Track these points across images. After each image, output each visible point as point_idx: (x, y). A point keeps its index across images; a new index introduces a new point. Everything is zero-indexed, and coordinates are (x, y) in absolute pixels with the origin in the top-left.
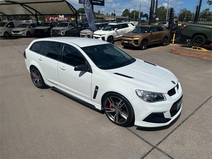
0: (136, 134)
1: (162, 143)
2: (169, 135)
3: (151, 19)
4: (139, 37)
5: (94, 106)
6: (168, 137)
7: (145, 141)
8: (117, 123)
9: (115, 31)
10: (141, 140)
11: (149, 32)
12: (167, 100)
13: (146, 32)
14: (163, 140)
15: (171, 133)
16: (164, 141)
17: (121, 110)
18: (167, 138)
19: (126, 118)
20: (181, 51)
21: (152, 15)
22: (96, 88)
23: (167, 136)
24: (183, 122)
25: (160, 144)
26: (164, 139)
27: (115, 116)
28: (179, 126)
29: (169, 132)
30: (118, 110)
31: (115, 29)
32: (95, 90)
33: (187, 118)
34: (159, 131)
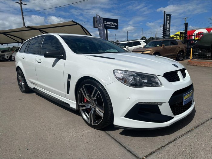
0: (116, 141)
1: (155, 154)
2: (170, 143)
3: (165, 36)
4: (150, 51)
5: (69, 104)
6: (169, 145)
7: (128, 150)
8: (93, 124)
9: (126, 48)
10: (121, 148)
11: (162, 46)
12: (163, 86)
13: (158, 45)
14: (159, 149)
15: (174, 140)
16: (160, 151)
17: (96, 104)
18: (166, 147)
19: (102, 115)
20: (199, 63)
21: (165, 32)
22: (68, 78)
23: (167, 144)
24: (197, 127)
25: (151, 156)
26: (161, 148)
27: (89, 114)
28: (189, 132)
29: (171, 140)
30: (93, 104)
31: (126, 47)
32: (68, 81)
33: (204, 123)
34: (155, 137)
